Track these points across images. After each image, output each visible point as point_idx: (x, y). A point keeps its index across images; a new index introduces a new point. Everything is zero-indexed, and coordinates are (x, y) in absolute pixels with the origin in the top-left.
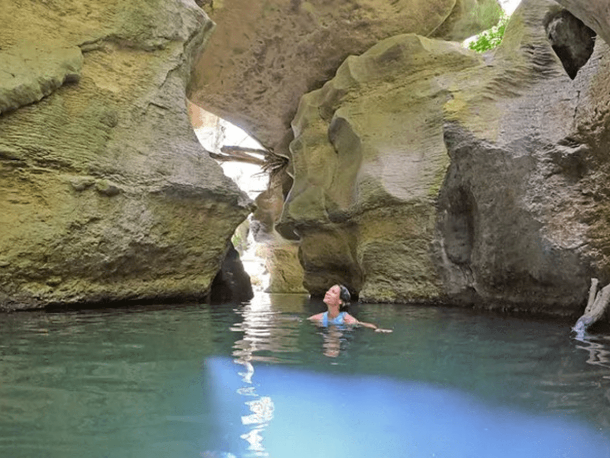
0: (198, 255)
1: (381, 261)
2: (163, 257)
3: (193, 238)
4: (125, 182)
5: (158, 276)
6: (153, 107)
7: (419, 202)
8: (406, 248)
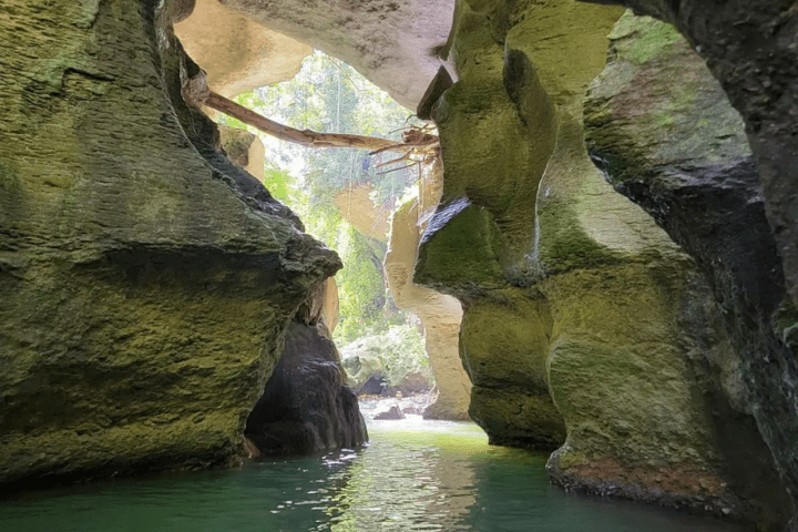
0: (207, 373)
1: (587, 386)
2: (124, 383)
3: (190, 342)
4: (13, 247)
5: (116, 421)
6: (75, 76)
7: (658, 257)
8: (639, 362)
